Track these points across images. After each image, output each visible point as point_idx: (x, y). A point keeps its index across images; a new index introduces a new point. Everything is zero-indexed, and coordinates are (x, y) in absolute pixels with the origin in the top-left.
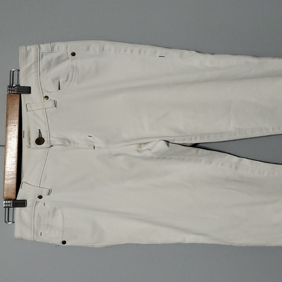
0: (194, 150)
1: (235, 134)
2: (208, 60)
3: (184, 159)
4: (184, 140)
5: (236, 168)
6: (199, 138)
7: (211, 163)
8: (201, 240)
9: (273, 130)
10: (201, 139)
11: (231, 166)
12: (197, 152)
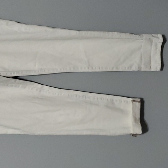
0: (14, 80)
1: (38, 72)
2: (23, 28)
3: (8, 85)
4: (7, 74)
5: (40, 91)
6: (16, 73)
7: (25, 88)
8: (17, 132)
9: (60, 70)
10: (17, 74)
11: (37, 90)
12: (15, 81)
